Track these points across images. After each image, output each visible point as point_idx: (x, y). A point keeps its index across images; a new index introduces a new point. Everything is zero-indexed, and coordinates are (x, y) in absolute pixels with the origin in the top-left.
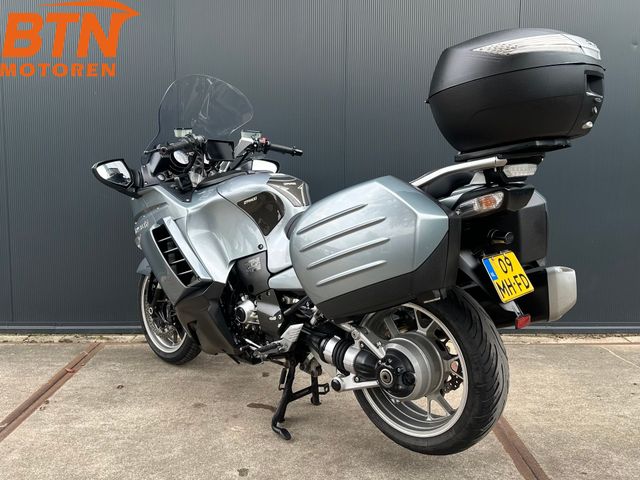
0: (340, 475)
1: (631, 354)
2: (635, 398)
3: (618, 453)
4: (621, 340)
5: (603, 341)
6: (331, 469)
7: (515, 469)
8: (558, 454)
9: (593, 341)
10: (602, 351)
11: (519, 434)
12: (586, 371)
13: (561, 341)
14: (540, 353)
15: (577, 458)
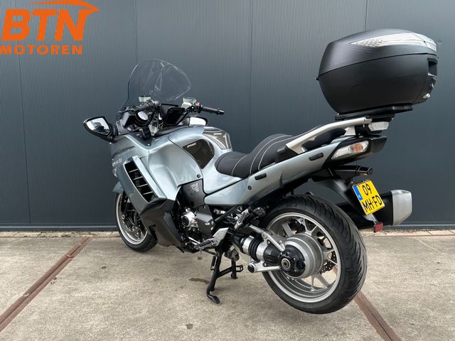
0: (254, 327)
1: (434, 242)
2: (439, 272)
3: (432, 310)
4: (426, 233)
5: (414, 234)
6: (248, 323)
7: (368, 322)
8: (395, 311)
9: (408, 234)
10: (415, 241)
11: (368, 297)
12: (406, 254)
13: (389, 234)
14: (375, 242)
15: (407, 314)
